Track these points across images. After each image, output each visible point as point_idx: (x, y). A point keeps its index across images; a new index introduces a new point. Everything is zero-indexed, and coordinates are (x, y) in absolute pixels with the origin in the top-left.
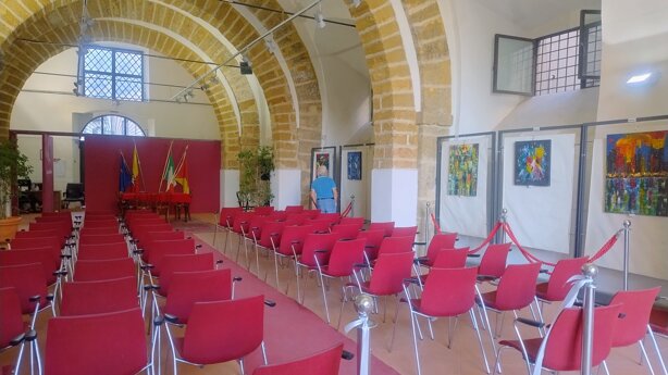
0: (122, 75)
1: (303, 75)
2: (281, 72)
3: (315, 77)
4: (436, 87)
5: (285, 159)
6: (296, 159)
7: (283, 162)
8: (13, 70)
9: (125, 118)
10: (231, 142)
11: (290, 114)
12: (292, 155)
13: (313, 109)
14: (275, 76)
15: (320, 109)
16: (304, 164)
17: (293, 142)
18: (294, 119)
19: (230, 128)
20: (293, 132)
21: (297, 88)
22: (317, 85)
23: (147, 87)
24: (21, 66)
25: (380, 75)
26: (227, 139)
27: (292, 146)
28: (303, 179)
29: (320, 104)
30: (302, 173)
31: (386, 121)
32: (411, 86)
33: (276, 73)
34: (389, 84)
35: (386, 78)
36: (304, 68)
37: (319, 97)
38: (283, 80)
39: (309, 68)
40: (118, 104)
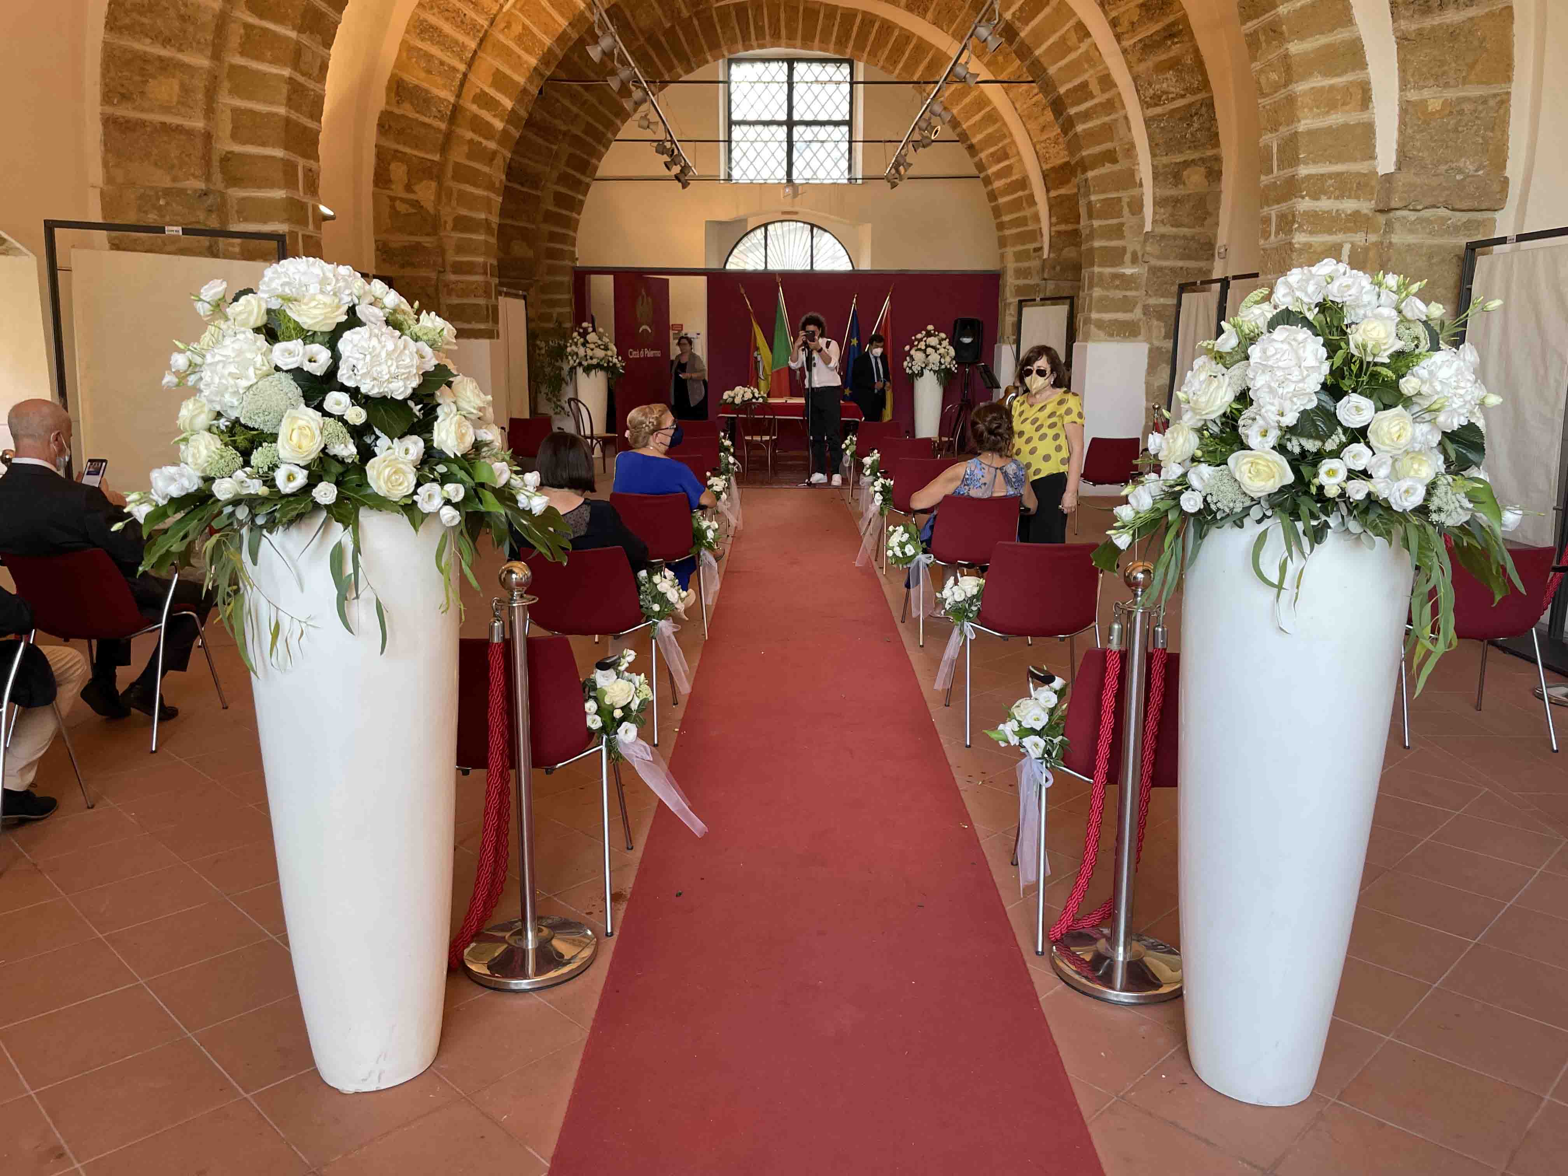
0: (808, 124)
1: (1169, 83)
2: (1106, 81)
3: (1205, 84)
4: (1451, 94)
5: (1107, 316)
6: (1137, 314)
7: (1100, 325)
8: (576, 140)
9: (813, 226)
10: (1019, 273)
11: (1125, 195)
12: (1127, 305)
13: (1195, 178)
14: (1092, 96)
15: (1214, 174)
16: (1159, 328)
17: (1128, 271)
18: (1137, 207)
19: (1023, 238)
20: (1132, 243)
21: (1148, 122)
22: (1210, 104)
23: (859, 147)
24: (590, 130)
25: (1274, 76)
26: (1011, 265)
27: (1127, 282)
28: (1152, 368)
29: (1218, 159)
30: (1151, 351)
31: (1284, 206)
32: (1366, 100)
33: (1094, 87)
34: (1291, 100)
35: (1285, 86)
36: (1174, 64)
37: (1214, 139)
38: (1113, 105)
39: (1189, 60)
40: (795, 194)
